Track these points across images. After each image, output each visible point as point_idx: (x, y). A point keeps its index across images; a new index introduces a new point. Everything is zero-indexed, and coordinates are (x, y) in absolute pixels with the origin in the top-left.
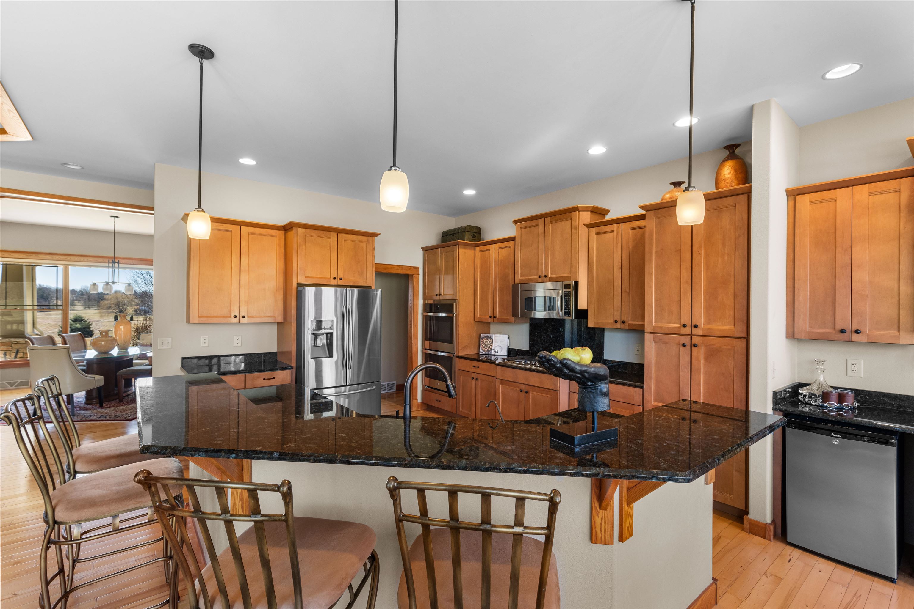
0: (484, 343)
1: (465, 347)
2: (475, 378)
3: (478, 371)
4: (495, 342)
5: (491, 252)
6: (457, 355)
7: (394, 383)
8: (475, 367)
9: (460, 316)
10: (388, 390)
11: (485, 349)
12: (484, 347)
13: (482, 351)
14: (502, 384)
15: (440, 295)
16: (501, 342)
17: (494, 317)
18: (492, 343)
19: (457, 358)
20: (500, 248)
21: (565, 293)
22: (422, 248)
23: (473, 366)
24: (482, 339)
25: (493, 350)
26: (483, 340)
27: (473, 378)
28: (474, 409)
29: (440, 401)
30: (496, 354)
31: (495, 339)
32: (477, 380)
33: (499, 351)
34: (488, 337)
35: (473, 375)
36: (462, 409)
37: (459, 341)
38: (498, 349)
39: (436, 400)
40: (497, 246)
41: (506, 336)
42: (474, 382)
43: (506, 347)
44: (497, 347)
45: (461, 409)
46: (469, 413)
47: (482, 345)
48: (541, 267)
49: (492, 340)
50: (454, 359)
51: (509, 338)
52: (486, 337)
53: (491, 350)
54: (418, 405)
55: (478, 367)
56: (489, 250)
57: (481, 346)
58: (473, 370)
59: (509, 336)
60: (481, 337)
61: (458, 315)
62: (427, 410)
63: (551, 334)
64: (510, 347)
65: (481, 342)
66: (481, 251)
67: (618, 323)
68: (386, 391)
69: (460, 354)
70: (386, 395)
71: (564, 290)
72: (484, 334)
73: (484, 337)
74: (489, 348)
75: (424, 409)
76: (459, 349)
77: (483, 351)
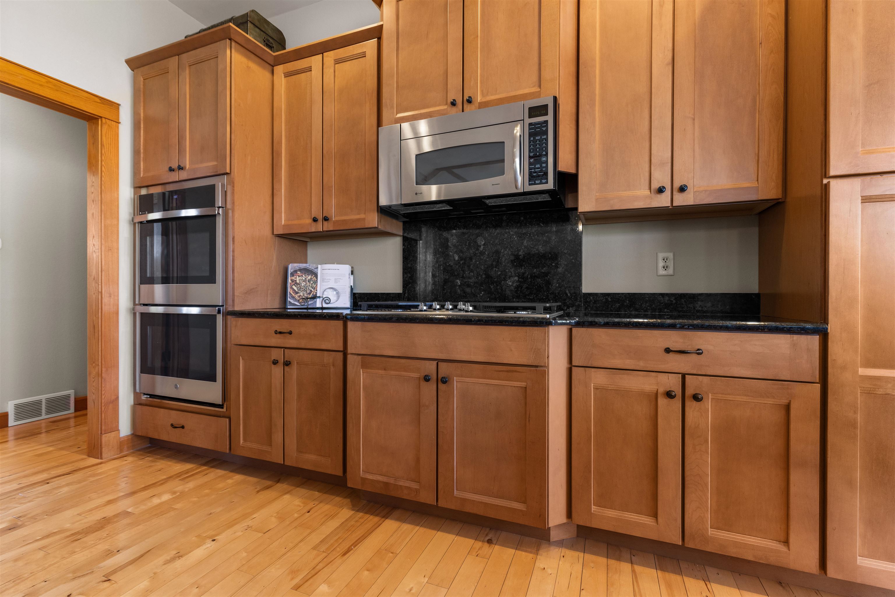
0: (296, 284)
1: (250, 292)
2: (282, 361)
3: (291, 342)
4: (323, 280)
5: (316, 72)
6: (230, 309)
7: (68, 397)
8: (280, 333)
9: (236, 215)
10: (48, 413)
11: (299, 296)
12: (297, 293)
13: (292, 301)
14: (364, 366)
15: (180, 168)
16: (336, 281)
17: (326, 219)
18: (316, 282)
19: (229, 317)
20: (338, 62)
21: (530, 129)
22: (129, 62)
23: (276, 332)
24: (292, 275)
25: (319, 297)
26: (293, 278)
27: (275, 362)
28: (278, 437)
29: (183, 427)
30: (325, 305)
31: (322, 274)
32: (287, 364)
33: (333, 298)
34: (307, 271)
35: (276, 354)
36: (245, 440)
37: (233, 277)
38: (331, 295)
39: (172, 425)
40: (330, 56)
41: (347, 268)
42: (277, 371)
43: (348, 290)
44: (328, 290)
45: (242, 441)
46: (265, 448)
47: (291, 288)
48: (455, 82)
49: (316, 275)
50: (220, 319)
51: (352, 273)
52: (300, 270)
53: (315, 297)
54: (122, 444)
55: (290, 333)
56: (309, 69)
57: (289, 290)
58: (275, 340)
59: (352, 268)
60: (290, 271)
61: (230, 212)
62: (149, 452)
63: (456, 252)
64: (355, 292)
65: (289, 281)
66: (288, 75)
67: (663, 194)
68: (44, 416)
69: (238, 308)
70: (43, 425)
71: (528, 121)
72: (295, 265)
73: (296, 271)
74: (310, 294)
75: (139, 450)
76: (234, 295)
77: (296, 300)
